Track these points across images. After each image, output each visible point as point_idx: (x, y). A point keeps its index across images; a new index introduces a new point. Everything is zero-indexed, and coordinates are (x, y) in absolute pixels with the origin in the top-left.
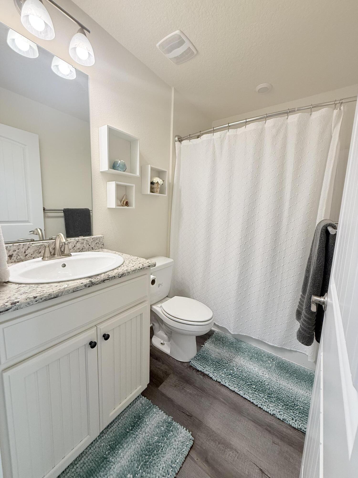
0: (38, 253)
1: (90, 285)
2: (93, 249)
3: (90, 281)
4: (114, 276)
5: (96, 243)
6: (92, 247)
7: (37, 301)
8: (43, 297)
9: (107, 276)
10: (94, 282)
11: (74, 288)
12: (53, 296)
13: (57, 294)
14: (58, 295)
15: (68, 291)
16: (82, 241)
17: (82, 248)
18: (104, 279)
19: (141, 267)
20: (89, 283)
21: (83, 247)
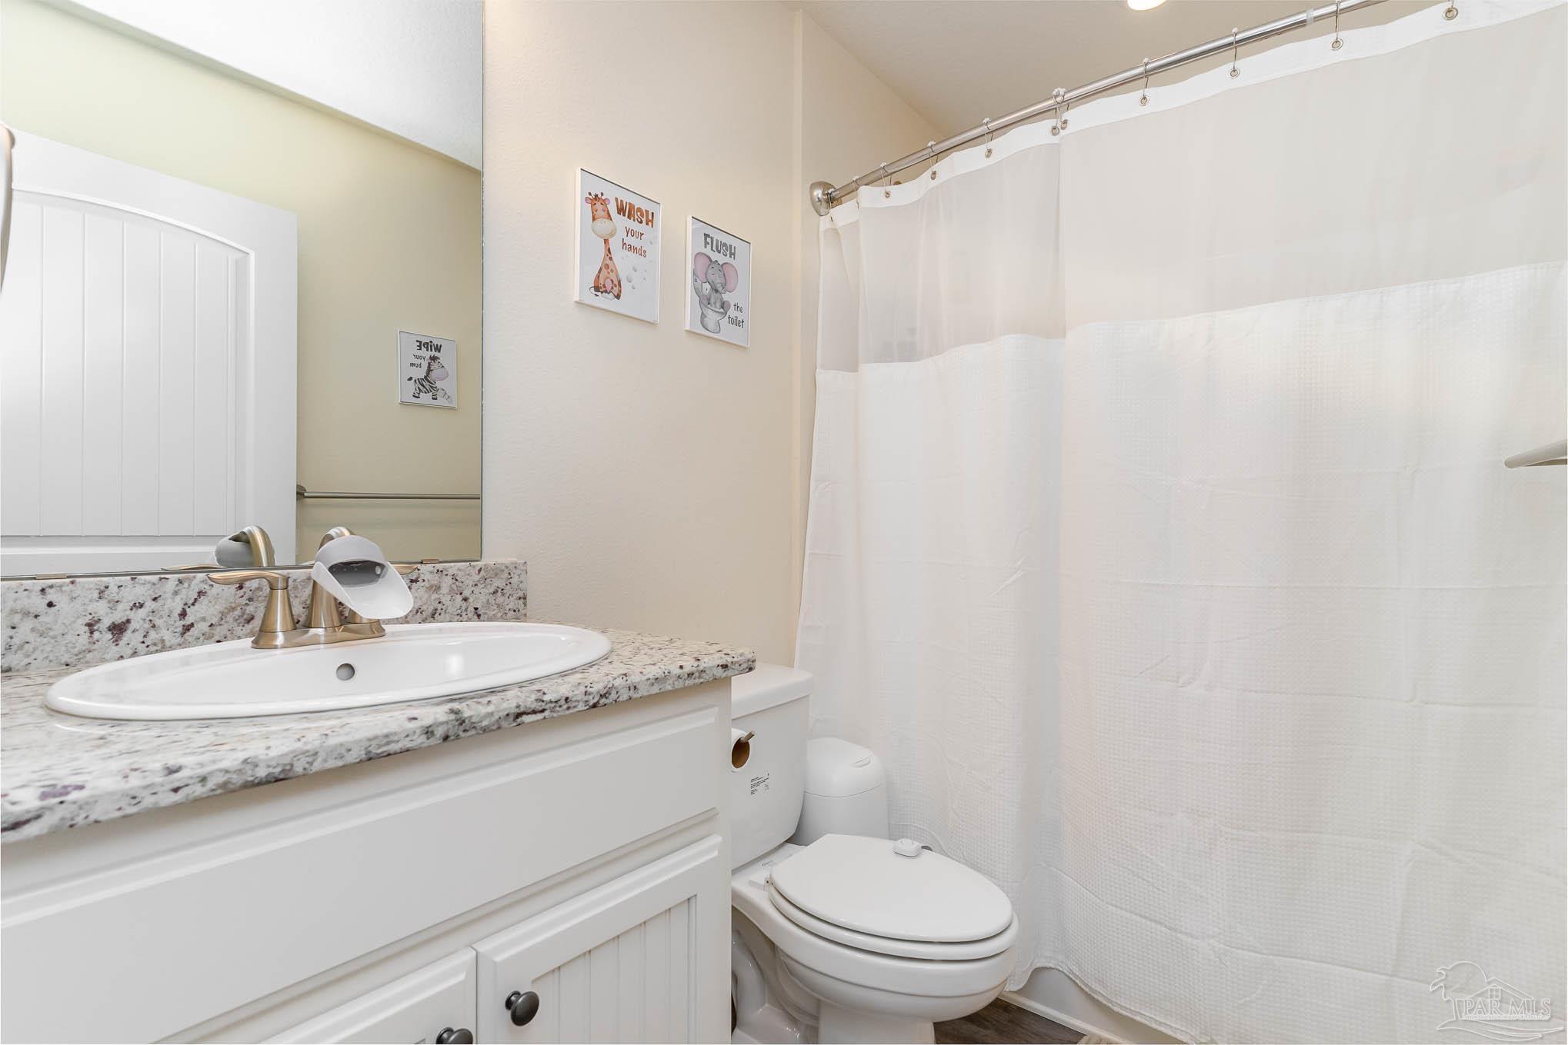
0: (242, 620)
1: (451, 733)
2: (479, 616)
3: (452, 711)
4: (567, 699)
5: (492, 591)
6: (476, 609)
7: (180, 792)
8: (211, 773)
9: (533, 697)
10: (471, 717)
11: (369, 740)
12: (262, 773)
13: (287, 760)
14: (292, 765)
15: (343, 751)
16: (434, 579)
17: (431, 609)
18: (518, 707)
19: (687, 669)
20: (447, 722)
21: (436, 605)
